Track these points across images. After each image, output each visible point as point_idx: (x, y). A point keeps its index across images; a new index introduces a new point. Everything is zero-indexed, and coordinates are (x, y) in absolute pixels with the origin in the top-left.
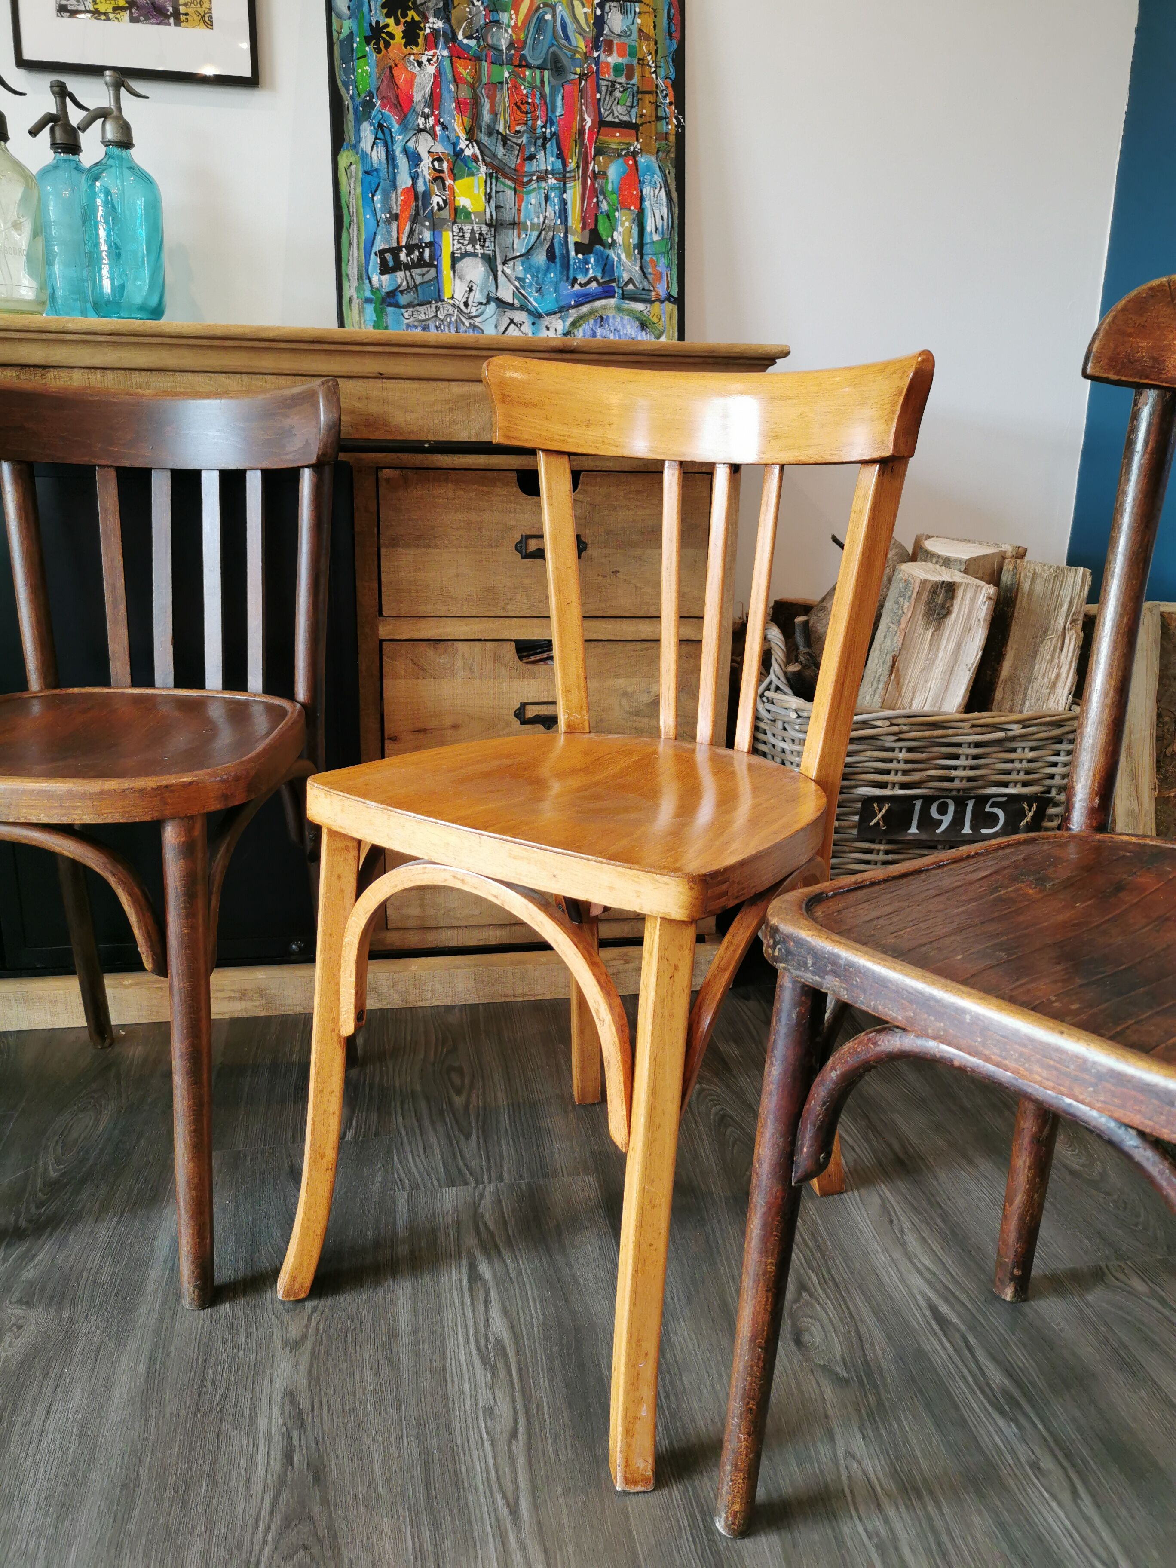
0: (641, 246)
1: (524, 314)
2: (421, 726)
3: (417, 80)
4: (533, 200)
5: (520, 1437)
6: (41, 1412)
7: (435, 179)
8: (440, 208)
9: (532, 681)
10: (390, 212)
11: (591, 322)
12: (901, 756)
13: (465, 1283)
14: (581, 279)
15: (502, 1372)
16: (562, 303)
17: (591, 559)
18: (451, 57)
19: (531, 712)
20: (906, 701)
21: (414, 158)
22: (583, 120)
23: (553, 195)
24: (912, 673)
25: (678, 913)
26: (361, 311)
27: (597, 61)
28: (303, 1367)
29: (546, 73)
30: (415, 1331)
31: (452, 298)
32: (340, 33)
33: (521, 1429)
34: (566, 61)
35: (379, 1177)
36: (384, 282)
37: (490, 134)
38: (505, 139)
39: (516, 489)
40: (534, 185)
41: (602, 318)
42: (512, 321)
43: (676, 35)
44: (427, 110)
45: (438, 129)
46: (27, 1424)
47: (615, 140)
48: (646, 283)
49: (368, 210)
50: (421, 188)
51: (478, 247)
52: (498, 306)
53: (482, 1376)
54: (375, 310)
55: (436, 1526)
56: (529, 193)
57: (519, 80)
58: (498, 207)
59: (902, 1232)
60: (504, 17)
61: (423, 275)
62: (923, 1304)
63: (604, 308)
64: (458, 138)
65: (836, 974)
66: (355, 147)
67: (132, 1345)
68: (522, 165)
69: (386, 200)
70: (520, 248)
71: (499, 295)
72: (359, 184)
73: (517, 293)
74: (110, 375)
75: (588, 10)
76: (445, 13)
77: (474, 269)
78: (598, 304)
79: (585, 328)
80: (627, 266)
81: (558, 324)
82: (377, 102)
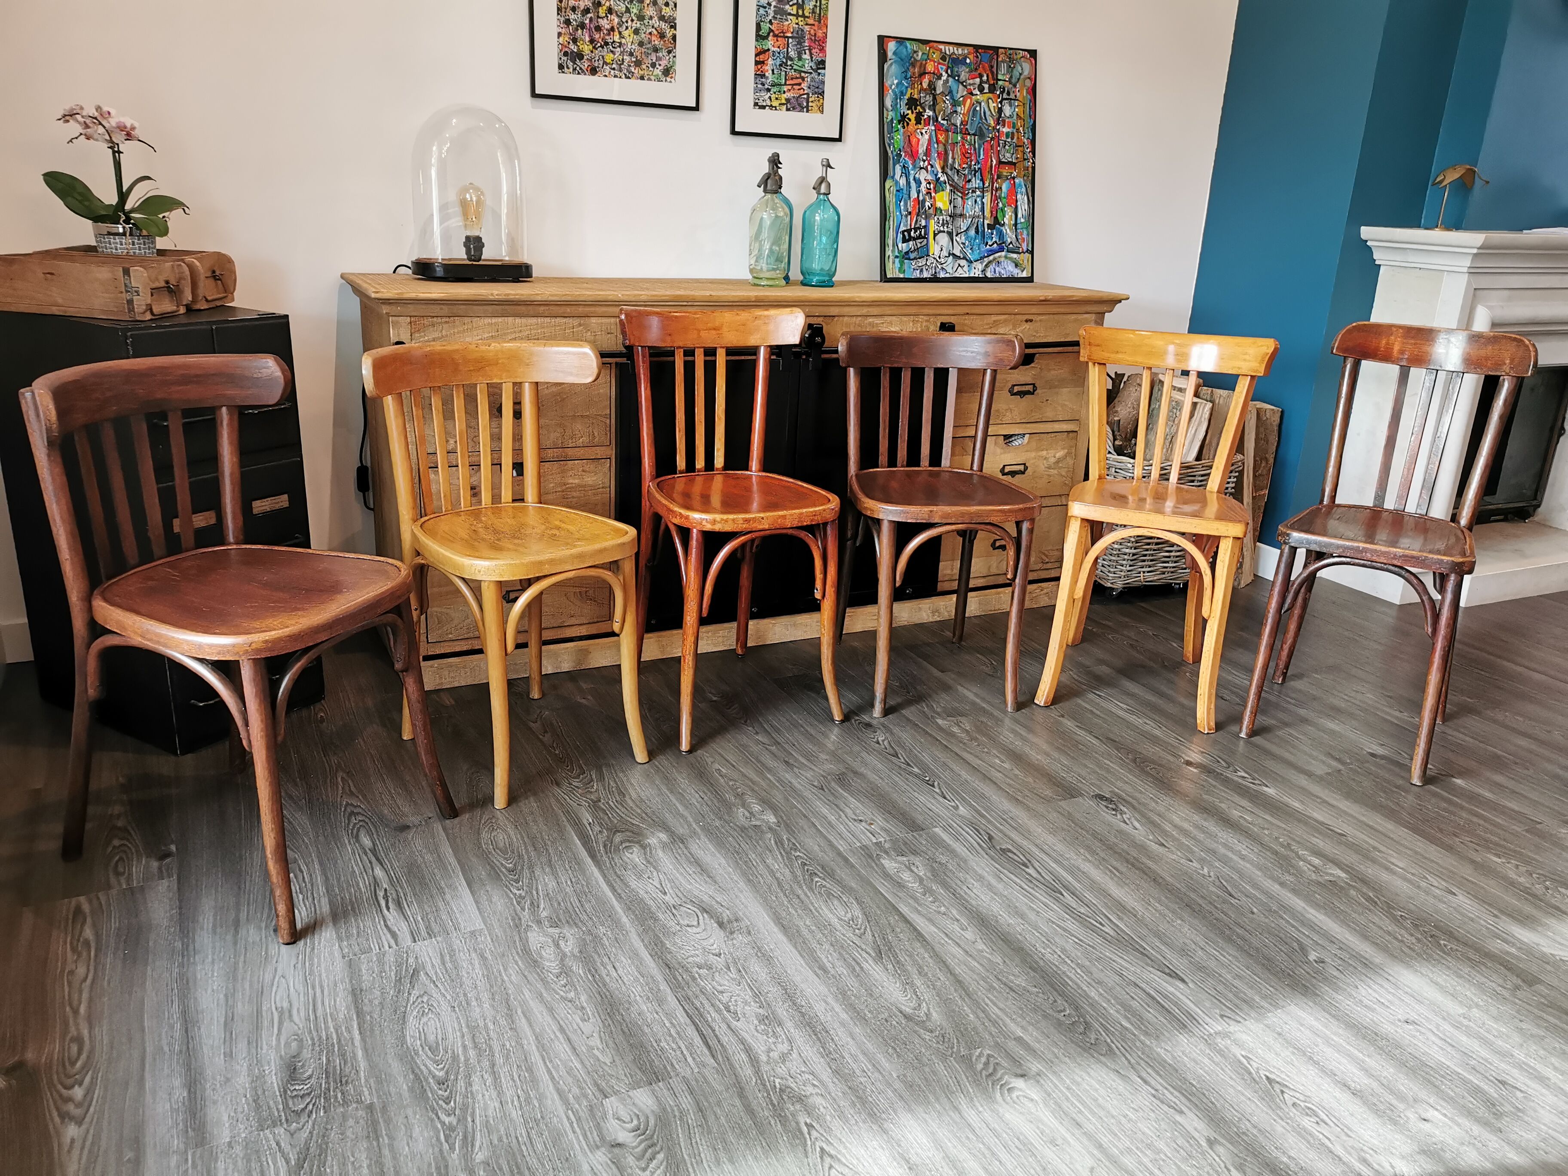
0: (1016, 225)
1: (965, 261)
3: (921, 143)
4: (970, 202)
7: (927, 193)
8: (929, 208)
10: (907, 211)
11: (994, 264)
14: (990, 243)
16: (982, 255)
17: (1038, 394)
18: (935, 130)
19: (1007, 469)
21: (918, 182)
22: (992, 161)
23: (978, 200)
26: (894, 263)
27: (998, 131)
29: (976, 137)
31: (934, 254)
32: (885, 120)
34: (985, 131)
36: (903, 247)
37: (951, 170)
38: (958, 171)
40: (970, 195)
41: (999, 262)
42: (959, 265)
43: (1033, 116)
44: (924, 158)
45: (929, 167)
47: (1005, 171)
48: (1017, 244)
49: (897, 210)
50: (921, 198)
51: (945, 227)
52: (953, 258)
54: (900, 262)
55: (1161, 745)
56: (968, 199)
57: (965, 141)
58: (954, 207)
60: (959, 109)
61: (921, 243)
63: (1000, 257)
64: (938, 171)
66: (893, 177)
68: (965, 185)
69: (906, 204)
70: (964, 228)
71: (954, 252)
72: (894, 196)
73: (962, 251)
75: (995, 105)
76: (933, 107)
77: (943, 239)
78: (997, 255)
79: (992, 267)
80: (1010, 235)
81: (979, 266)
82: (903, 154)
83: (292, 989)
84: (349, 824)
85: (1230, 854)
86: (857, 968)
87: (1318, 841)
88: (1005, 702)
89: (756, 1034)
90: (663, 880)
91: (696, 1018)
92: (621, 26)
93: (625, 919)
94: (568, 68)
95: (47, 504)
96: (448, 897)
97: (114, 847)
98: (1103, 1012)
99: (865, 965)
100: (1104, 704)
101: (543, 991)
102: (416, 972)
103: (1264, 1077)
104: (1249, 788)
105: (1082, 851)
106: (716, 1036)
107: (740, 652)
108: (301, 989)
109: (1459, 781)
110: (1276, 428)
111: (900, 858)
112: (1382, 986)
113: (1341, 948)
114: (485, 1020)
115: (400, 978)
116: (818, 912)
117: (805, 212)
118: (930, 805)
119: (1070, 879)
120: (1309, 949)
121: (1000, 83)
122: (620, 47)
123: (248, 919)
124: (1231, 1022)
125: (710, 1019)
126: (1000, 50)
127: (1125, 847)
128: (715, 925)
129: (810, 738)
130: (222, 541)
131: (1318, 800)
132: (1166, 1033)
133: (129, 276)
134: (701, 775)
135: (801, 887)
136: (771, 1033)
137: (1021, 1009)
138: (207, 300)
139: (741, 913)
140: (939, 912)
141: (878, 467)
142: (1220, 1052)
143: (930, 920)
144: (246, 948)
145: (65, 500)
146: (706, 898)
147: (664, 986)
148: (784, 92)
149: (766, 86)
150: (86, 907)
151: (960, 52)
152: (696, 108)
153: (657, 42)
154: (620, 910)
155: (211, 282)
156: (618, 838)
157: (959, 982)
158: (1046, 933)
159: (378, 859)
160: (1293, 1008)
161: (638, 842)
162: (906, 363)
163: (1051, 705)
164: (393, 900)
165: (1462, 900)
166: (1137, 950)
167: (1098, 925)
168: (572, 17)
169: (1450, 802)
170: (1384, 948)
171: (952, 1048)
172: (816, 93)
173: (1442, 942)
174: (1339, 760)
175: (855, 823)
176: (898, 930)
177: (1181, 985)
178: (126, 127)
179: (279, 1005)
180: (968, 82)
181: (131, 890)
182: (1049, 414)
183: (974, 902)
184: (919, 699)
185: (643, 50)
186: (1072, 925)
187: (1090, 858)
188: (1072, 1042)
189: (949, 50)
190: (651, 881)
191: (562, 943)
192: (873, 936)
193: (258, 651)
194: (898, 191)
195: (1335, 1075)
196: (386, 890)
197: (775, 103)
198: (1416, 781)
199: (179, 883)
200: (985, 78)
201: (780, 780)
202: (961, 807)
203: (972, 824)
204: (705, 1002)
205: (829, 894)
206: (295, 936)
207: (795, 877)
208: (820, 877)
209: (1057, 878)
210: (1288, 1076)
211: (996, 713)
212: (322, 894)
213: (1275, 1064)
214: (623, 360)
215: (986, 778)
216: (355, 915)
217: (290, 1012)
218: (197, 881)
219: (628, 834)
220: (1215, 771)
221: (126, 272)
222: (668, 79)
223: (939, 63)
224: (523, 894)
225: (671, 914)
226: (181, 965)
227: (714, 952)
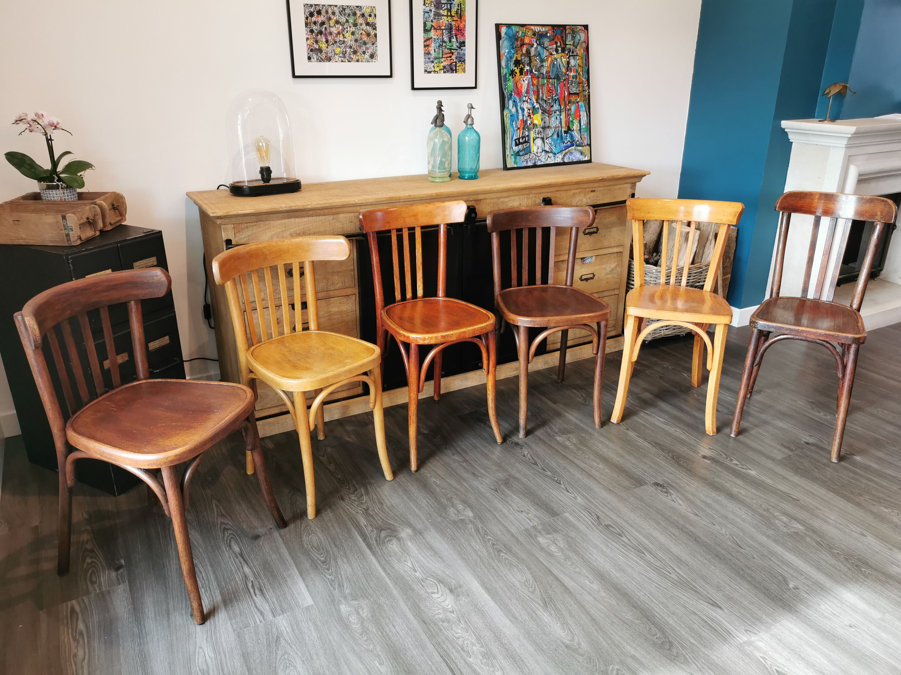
0: (580, 130)
1: (552, 154)
3: (523, 86)
4: (553, 119)
7: (528, 116)
8: (530, 125)
10: (517, 127)
11: (569, 154)
14: (566, 142)
16: (561, 150)
17: (600, 233)
18: (531, 78)
19: (583, 278)
21: (523, 110)
22: (565, 93)
23: (558, 117)
26: (511, 158)
27: (568, 75)
29: (555, 80)
31: (534, 151)
32: (502, 74)
34: (560, 76)
36: (516, 149)
37: (542, 100)
38: (546, 101)
40: (553, 115)
41: (571, 153)
42: (549, 156)
43: (587, 65)
44: (526, 95)
45: (529, 100)
47: (573, 98)
48: (581, 141)
49: (511, 127)
50: (525, 119)
51: (540, 135)
52: (545, 153)
54: (514, 158)
56: (552, 117)
57: (549, 83)
58: (544, 122)
60: (544, 64)
61: (526, 145)
63: (572, 150)
64: (534, 102)
66: (508, 108)
68: (550, 109)
69: (516, 124)
70: (550, 134)
71: (545, 149)
72: (509, 119)
73: (550, 148)
75: (565, 60)
76: (529, 64)
77: (539, 142)
78: (570, 149)
79: (567, 156)
80: (577, 136)
81: (560, 156)
82: (513, 94)
83: (207, 656)
84: (224, 537)
85: (735, 518)
86: (534, 615)
87: (785, 505)
88: (594, 422)
89: (482, 666)
90: (413, 562)
91: (446, 658)
92: (344, 31)
93: (395, 592)
94: (314, 59)
95: (35, 379)
96: (289, 583)
97: (88, 563)
98: (679, 633)
99: (538, 612)
100: (651, 419)
101: (354, 646)
102: (278, 638)
103: (775, 671)
104: (741, 471)
105: (652, 522)
106: (459, 669)
107: (436, 398)
108: (212, 655)
109: (858, 458)
110: (735, 239)
111: (548, 536)
112: (833, 603)
113: (806, 578)
114: (323, 668)
115: (269, 644)
116: (506, 577)
117: (459, 136)
118: (560, 498)
119: (648, 543)
120: (789, 581)
121: (568, 46)
122: (343, 43)
123: (174, 610)
124: (752, 635)
125: (454, 657)
126: (567, 27)
127: (676, 518)
128: (448, 591)
129: (485, 456)
130: (137, 379)
131: (781, 477)
132: (716, 645)
133: (66, 220)
134: (425, 486)
135: (494, 560)
136: (490, 665)
137: (632, 635)
138: (111, 224)
139: (461, 582)
140: (576, 572)
141: (511, 287)
142: (748, 655)
143: (571, 578)
144: (176, 630)
145: (46, 375)
146: (440, 573)
147: (424, 637)
148: (442, 62)
149: (431, 60)
150: (77, 608)
151: (544, 29)
152: (391, 76)
153: (365, 38)
154: (391, 585)
155: (112, 212)
156: (383, 534)
157: (593, 620)
158: (639, 582)
159: (245, 560)
160: (785, 622)
161: (395, 537)
162: (525, 225)
163: (621, 422)
164: (258, 588)
165: (870, 539)
166: (692, 589)
167: (667, 573)
168: (314, 28)
169: (855, 473)
170: (830, 576)
171: (596, 666)
172: (460, 61)
173: (863, 569)
174: (788, 448)
175: (519, 514)
176: (554, 586)
177: (718, 610)
178: (53, 124)
179: (201, 668)
180: (549, 47)
181: (102, 593)
182: (606, 243)
183: (594, 564)
184: (543, 423)
185: (358, 44)
186: (653, 575)
187: (657, 527)
188: (664, 656)
189: (537, 29)
190: (406, 563)
191: (360, 611)
192: (540, 591)
193: (171, 461)
194: (511, 116)
195: (815, 666)
196: (252, 582)
197: (437, 69)
198: (834, 460)
199: (130, 586)
200: (559, 44)
201: (471, 487)
202: (578, 498)
203: (586, 509)
204: (449, 645)
205: (511, 564)
206: (204, 618)
207: (489, 554)
208: (504, 553)
209: (640, 543)
210: (789, 669)
211: (590, 430)
212: (215, 588)
213: (780, 661)
214: (360, 238)
215: (590, 476)
216: (237, 601)
217: (208, 672)
218: (140, 584)
219: (388, 531)
220: (720, 462)
221: (64, 218)
222: (373, 60)
223: (532, 38)
224: (333, 578)
225: (421, 586)
226: (140, 644)
227: (449, 610)
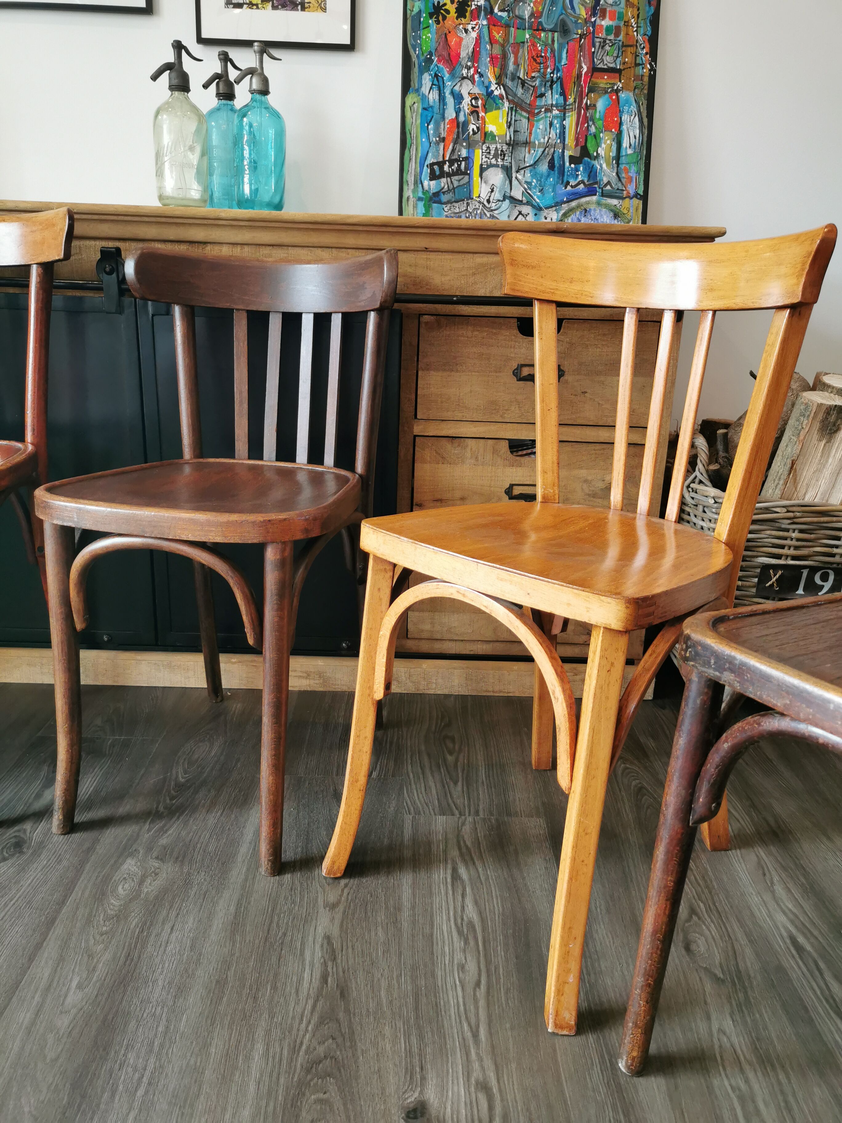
0: (618, 158)
1: (529, 207)
2: (439, 497)
3: (464, 43)
4: (541, 126)
5: (482, 987)
6: (167, 927)
7: (472, 113)
8: (474, 133)
9: (519, 469)
10: (439, 137)
11: (578, 213)
12: (794, 535)
13: (449, 880)
14: (573, 182)
15: (472, 942)
16: (558, 200)
17: (567, 382)
18: (488, 25)
20: (801, 494)
21: (458, 98)
22: (581, 67)
23: (556, 122)
24: (806, 473)
25: (616, 624)
26: (415, 207)
27: (594, 24)
28: (337, 922)
29: (556, 34)
30: (413, 908)
31: (479, 196)
32: (412, 11)
33: (483, 981)
34: (571, 26)
35: (394, 803)
36: (431, 186)
37: (513, 80)
38: (523, 83)
39: (516, 332)
40: (542, 115)
41: (586, 210)
42: (520, 213)
43: (654, 3)
44: (469, 64)
45: (476, 77)
46: (158, 935)
47: (603, 81)
48: (620, 185)
49: (424, 135)
50: (462, 119)
51: (499, 160)
52: (511, 203)
53: (458, 943)
54: (424, 205)
55: (421, 1037)
56: (538, 121)
57: (536, 40)
58: (515, 132)
59: (772, 883)
61: (459, 181)
62: (785, 934)
63: (588, 203)
64: (490, 82)
65: (732, 671)
66: (417, 91)
67: (226, 894)
68: (535, 101)
69: (437, 128)
70: (529, 160)
71: (512, 194)
72: (419, 117)
73: (525, 193)
74: (246, 249)
77: (496, 177)
78: (584, 200)
79: (575, 216)
80: (607, 173)
81: (555, 214)
82: (435, 59)
152: (149, 10)
163: (343, 877)
